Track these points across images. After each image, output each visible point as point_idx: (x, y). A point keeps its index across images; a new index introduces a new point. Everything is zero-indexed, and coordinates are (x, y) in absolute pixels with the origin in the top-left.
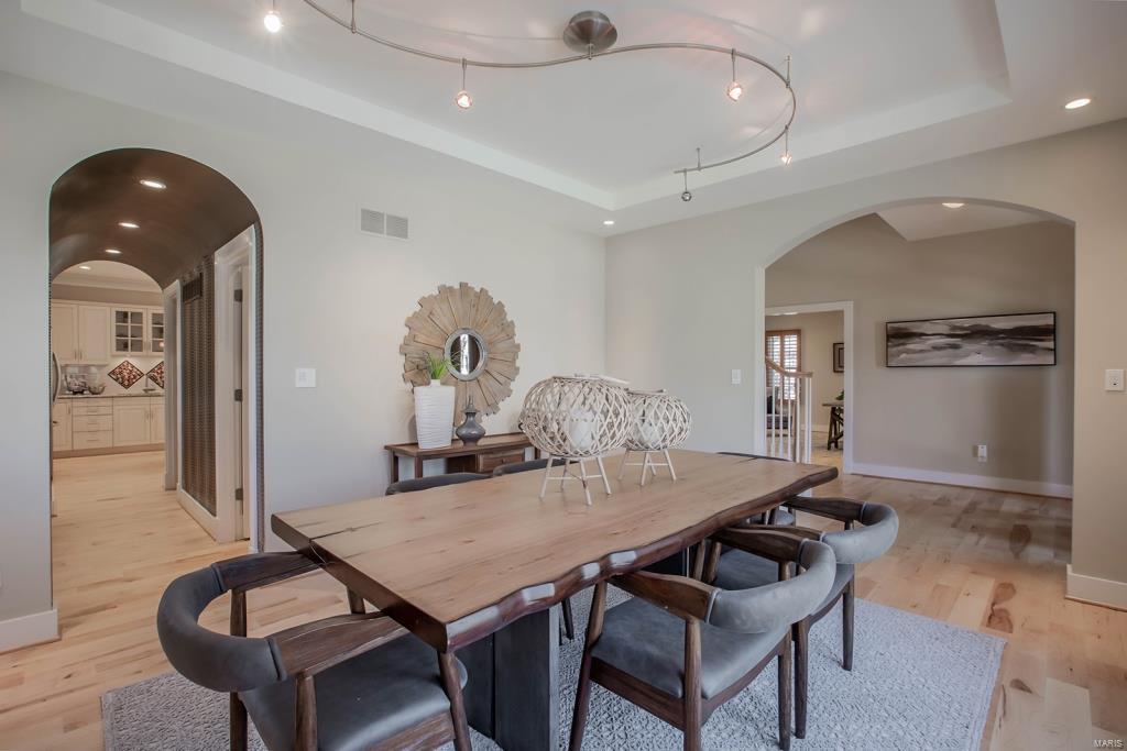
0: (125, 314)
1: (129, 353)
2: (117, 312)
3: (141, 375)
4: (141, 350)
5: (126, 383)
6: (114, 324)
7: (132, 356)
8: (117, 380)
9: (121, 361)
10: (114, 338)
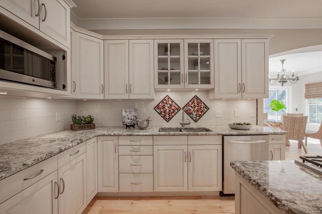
1: (169, 87)
3: (179, 109)
4: (179, 83)
5: (167, 116)
7: (171, 90)
8: (160, 114)
10: (156, 71)
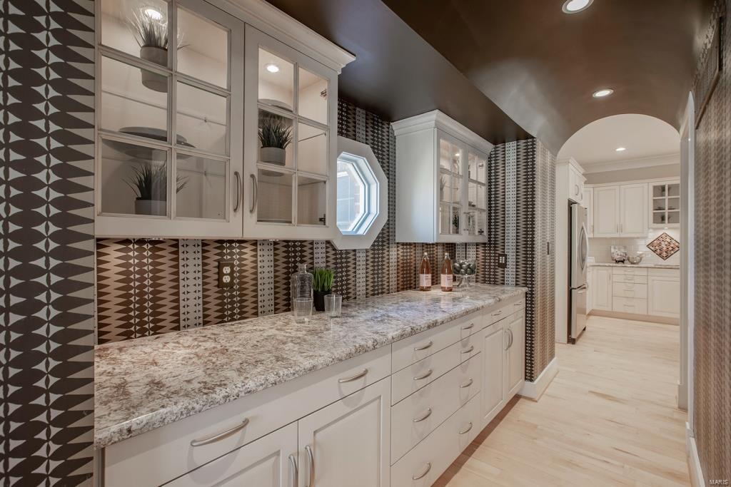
0: (663, 188)
1: (666, 225)
2: (655, 187)
5: (664, 254)
6: (651, 198)
7: (670, 228)
8: (655, 251)
9: (660, 233)
10: (651, 211)
